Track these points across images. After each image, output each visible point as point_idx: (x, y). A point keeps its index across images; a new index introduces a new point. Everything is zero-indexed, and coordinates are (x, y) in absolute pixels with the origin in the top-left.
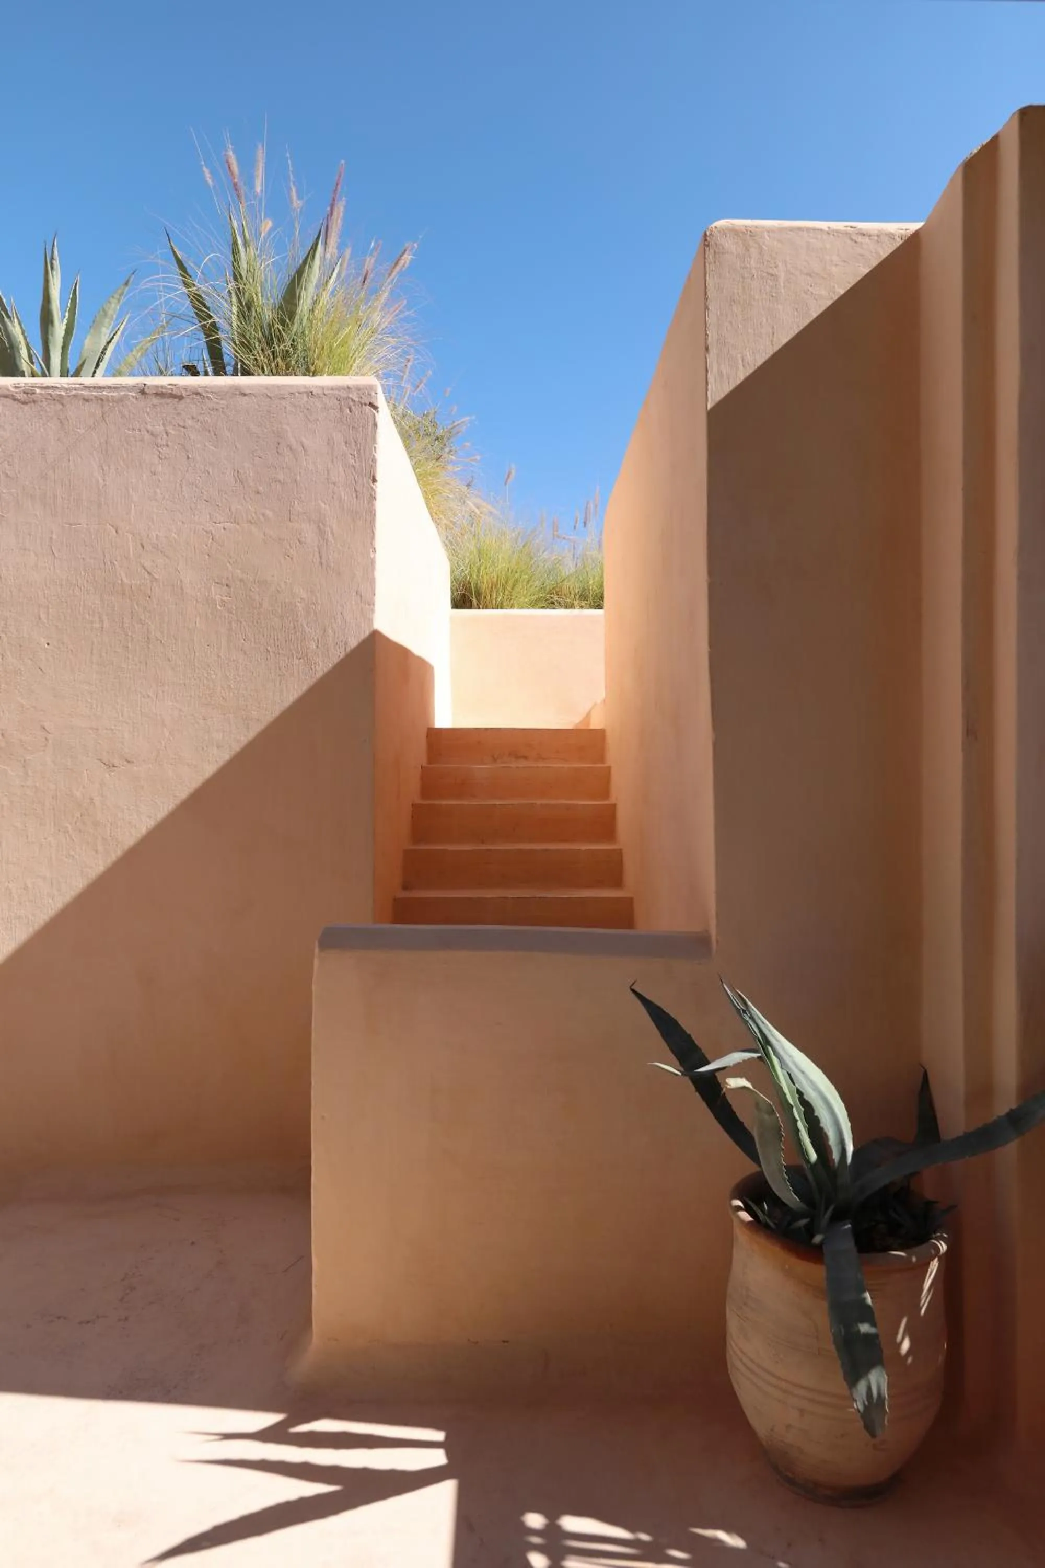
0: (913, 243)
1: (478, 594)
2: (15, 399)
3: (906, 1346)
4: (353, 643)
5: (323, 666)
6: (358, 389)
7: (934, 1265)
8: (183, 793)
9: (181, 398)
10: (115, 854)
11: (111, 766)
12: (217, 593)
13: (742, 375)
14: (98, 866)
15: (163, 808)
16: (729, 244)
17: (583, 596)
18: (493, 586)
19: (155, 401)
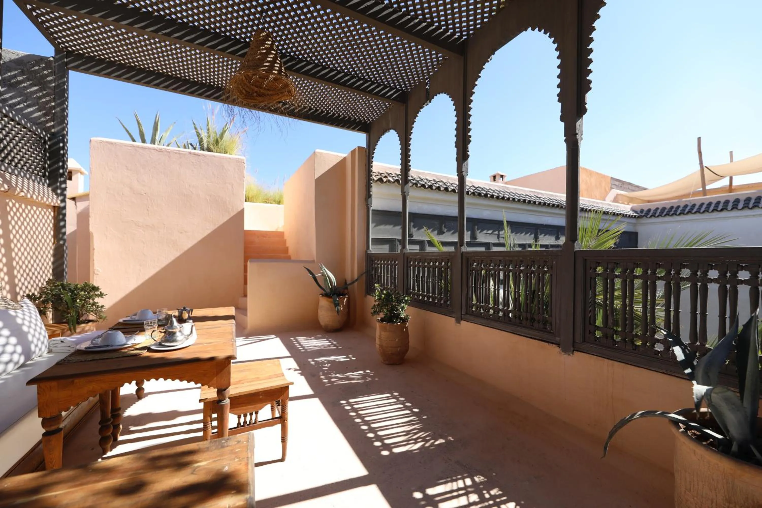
0: (345, 159)
1: (248, 199)
2: (157, 150)
3: (342, 309)
4: (239, 210)
5: (233, 214)
6: (241, 159)
7: (346, 299)
8: (199, 239)
9: (199, 156)
10: (182, 252)
11: (181, 233)
12: (208, 198)
13: (320, 175)
14: (178, 254)
15: (195, 242)
16: (318, 154)
17: (275, 201)
18: (252, 197)
19: (193, 155)
